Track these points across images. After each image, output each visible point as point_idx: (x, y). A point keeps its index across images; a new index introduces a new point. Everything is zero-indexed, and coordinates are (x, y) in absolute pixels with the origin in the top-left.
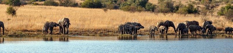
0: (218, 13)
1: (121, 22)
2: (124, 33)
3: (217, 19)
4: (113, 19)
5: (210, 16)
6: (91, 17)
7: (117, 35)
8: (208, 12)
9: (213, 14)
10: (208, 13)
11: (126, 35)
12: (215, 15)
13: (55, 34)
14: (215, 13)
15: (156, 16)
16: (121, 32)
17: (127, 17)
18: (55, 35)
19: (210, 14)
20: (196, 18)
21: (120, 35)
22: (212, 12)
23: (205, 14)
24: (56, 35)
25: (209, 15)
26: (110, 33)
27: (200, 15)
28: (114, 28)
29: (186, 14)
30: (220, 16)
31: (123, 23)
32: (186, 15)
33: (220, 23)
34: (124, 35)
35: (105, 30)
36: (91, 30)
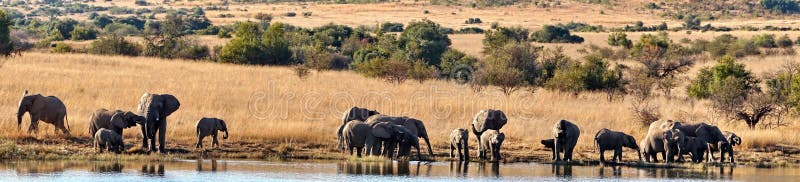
0: (689, 88)
3: (686, 109)
5: (663, 100)
7: (342, 159)
8: (656, 86)
9: (672, 94)
10: (654, 91)
11: (374, 158)
12: (678, 96)
13: (130, 153)
14: (679, 89)
16: (355, 149)
18: (127, 157)
19: (661, 92)
20: (615, 105)
21: (353, 159)
22: (668, 86)
23: (646, 94)
24: (133, 157)
25: (658, 95)
26: (316, 150)
27: (628, 97)
29: (580, 90)
30: (695, 99)
32: (580, 96)
34: (366, 158)
35: (301, 140)
36: (251, 141)
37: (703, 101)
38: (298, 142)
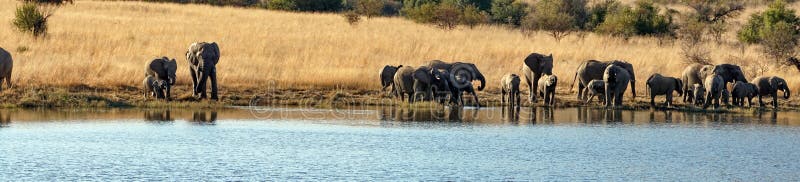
0: (739, 33)
3: (736, 54)
4: (377, 51)
5: (713, 45)
6: (304, 42)
8: (706, 31)
9: (722, 39)
10: (704, 35)
12: (728, 40)
13: (181, 101)
14: (729, 34)
15: (527, 41)
17: (427, 45)
18: (178, 104)
19: (712, 37)
20: (664, 50)
22: (719, 31)
23: (696, 39)
24: (184, 104)
25: (708, 40)
27: (678, 42)
29: (630, 34)
30: (746, 44)
32: (631, 41)
35: (351, 88)
36: (302, 88)
37: (753, 47)
38: (349, 88)
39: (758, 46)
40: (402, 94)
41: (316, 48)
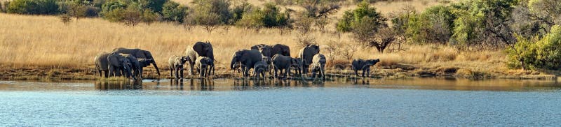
0: (337, 25)
1: (104, 47)
2: (112, 75)
3: (335, 39)
4: (83, 42)
5: (319, 33)
6: (31, 36)
7: (95, 80)
8: (314, 23)
9: (325, 29)
10: (312, 27)
11: (116, 78)
12: (329, 30)
14: (330, 25)
15: (188, 33)
16: (103, 72)
17: (117, 37)
19: (318, 28)
20: (284, 37)
21: (102, 79)
22: (323, 24)
23: (306, 29)
25: (316, 30)
26: (76, 74)
27: (294, 32)
28: (86, 61)
29: (260, 27)
30: (341, 32)
31: (109, 51)
32: (261, 32)
33: (342, 49)
34: (111, 78)
35: (65, 67)
36: (30, 68)
37: (347, 34)
38: (63, 68)
39: (350, 34)
40: (100, 72)
41: (40, 39)
